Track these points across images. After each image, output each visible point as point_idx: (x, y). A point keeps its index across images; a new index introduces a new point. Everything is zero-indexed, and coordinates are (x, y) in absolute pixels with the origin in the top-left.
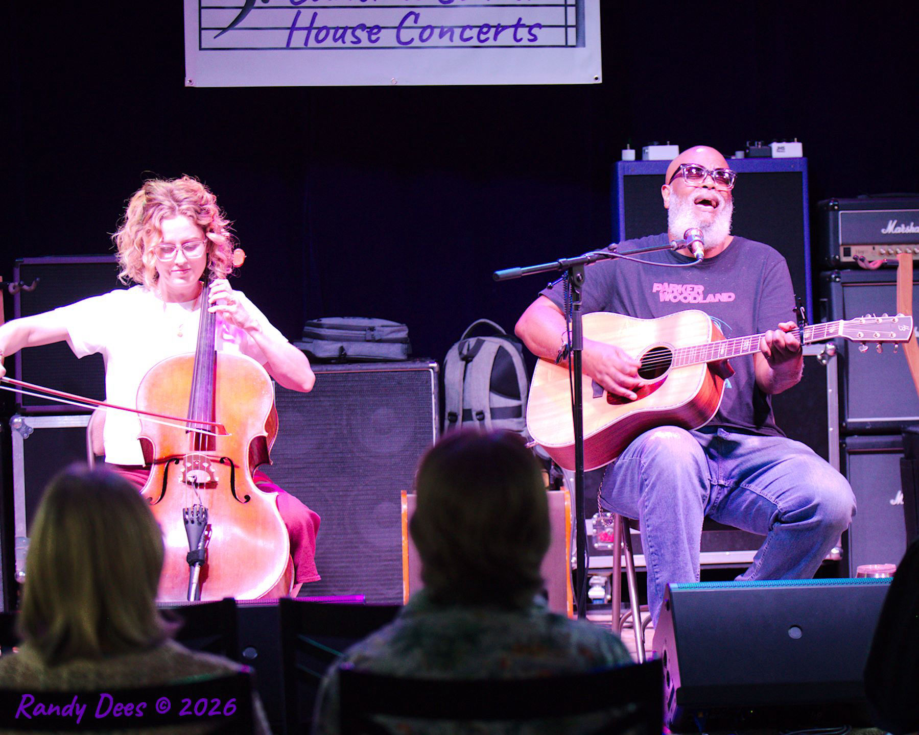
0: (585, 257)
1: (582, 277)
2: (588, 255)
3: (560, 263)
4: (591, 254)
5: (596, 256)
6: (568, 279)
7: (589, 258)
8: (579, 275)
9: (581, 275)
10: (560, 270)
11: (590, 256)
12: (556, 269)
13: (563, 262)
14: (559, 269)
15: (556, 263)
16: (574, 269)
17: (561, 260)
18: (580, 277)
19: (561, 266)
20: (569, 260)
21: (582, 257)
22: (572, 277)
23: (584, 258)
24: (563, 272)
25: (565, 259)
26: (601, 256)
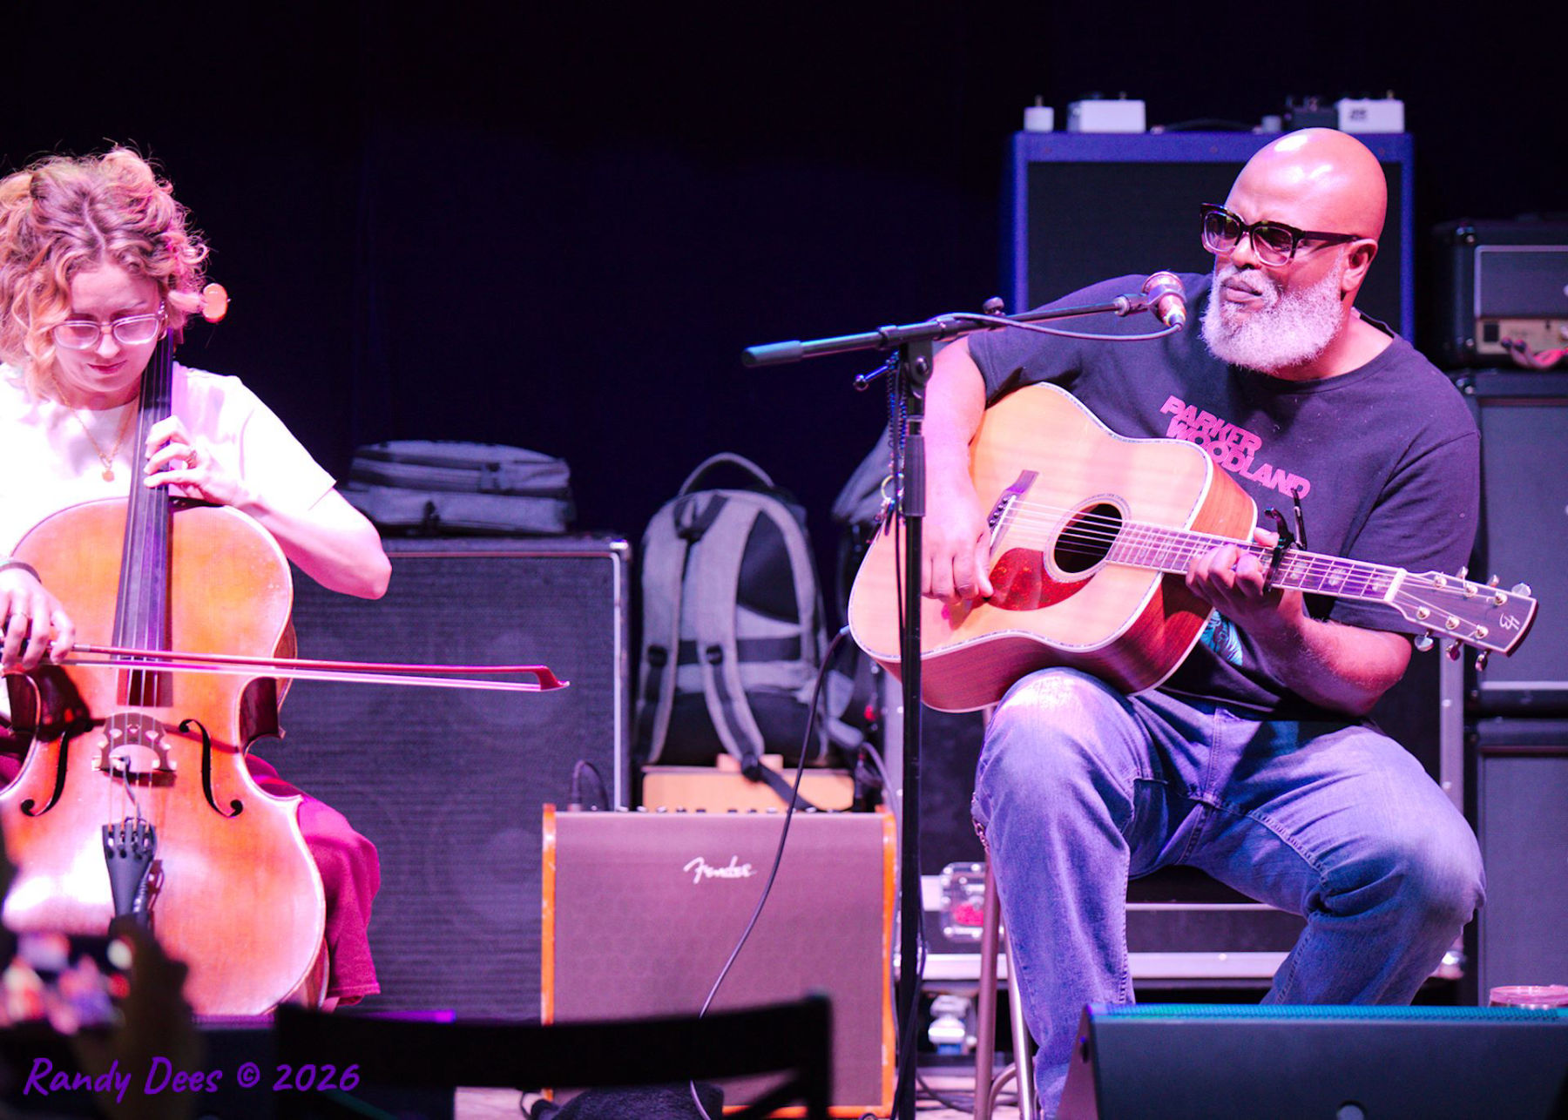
0: (935, 323)
1: (927, 366)
2: (943, 320)
3: (882, 334)
4: (949, 317)
5: (959, 322)
6: (899, 368)
7: (944, 326)
8: (921, 360)
9: (925, 361)
10: (882, 349)
11: (944, 323)
12: (874, 346)
13: (890, 332)
14: (881, 346)
15: (874, 334)
16: (912, 346)
17: (884, 329)
18: (924, 365)
19: (884, 340)
20: (901, 328)
21: (930, 323)
22: (907, 365)
23: (932, 326)
24: (889, 354)
25: (892, 327)
26: (968, 322)
